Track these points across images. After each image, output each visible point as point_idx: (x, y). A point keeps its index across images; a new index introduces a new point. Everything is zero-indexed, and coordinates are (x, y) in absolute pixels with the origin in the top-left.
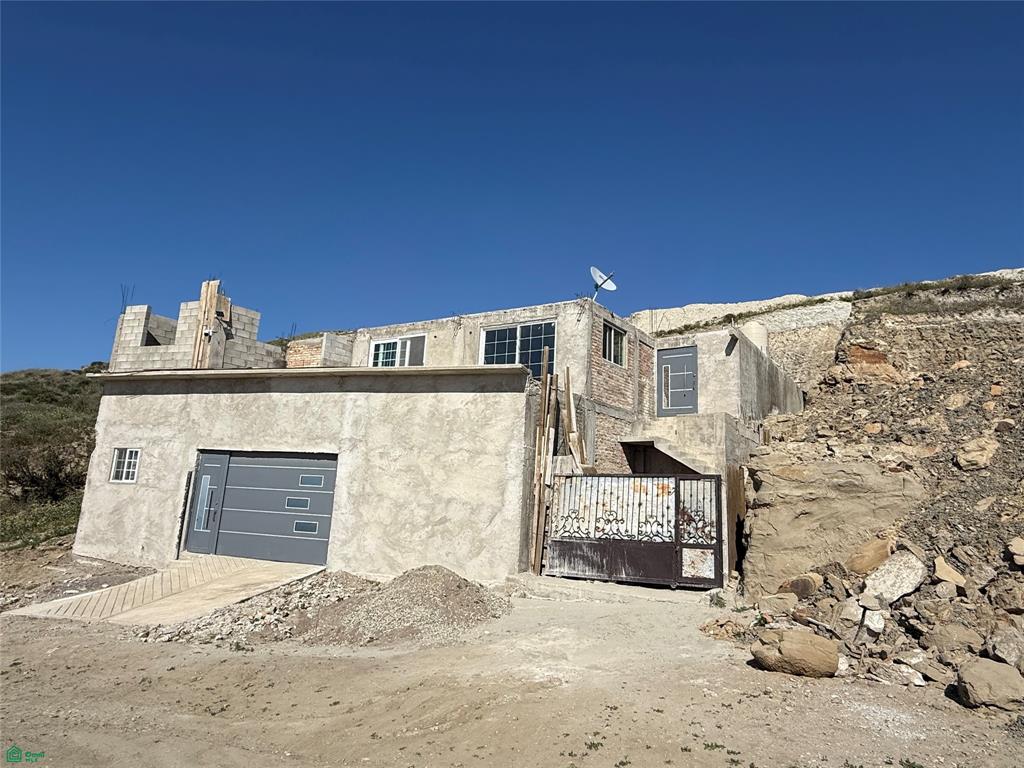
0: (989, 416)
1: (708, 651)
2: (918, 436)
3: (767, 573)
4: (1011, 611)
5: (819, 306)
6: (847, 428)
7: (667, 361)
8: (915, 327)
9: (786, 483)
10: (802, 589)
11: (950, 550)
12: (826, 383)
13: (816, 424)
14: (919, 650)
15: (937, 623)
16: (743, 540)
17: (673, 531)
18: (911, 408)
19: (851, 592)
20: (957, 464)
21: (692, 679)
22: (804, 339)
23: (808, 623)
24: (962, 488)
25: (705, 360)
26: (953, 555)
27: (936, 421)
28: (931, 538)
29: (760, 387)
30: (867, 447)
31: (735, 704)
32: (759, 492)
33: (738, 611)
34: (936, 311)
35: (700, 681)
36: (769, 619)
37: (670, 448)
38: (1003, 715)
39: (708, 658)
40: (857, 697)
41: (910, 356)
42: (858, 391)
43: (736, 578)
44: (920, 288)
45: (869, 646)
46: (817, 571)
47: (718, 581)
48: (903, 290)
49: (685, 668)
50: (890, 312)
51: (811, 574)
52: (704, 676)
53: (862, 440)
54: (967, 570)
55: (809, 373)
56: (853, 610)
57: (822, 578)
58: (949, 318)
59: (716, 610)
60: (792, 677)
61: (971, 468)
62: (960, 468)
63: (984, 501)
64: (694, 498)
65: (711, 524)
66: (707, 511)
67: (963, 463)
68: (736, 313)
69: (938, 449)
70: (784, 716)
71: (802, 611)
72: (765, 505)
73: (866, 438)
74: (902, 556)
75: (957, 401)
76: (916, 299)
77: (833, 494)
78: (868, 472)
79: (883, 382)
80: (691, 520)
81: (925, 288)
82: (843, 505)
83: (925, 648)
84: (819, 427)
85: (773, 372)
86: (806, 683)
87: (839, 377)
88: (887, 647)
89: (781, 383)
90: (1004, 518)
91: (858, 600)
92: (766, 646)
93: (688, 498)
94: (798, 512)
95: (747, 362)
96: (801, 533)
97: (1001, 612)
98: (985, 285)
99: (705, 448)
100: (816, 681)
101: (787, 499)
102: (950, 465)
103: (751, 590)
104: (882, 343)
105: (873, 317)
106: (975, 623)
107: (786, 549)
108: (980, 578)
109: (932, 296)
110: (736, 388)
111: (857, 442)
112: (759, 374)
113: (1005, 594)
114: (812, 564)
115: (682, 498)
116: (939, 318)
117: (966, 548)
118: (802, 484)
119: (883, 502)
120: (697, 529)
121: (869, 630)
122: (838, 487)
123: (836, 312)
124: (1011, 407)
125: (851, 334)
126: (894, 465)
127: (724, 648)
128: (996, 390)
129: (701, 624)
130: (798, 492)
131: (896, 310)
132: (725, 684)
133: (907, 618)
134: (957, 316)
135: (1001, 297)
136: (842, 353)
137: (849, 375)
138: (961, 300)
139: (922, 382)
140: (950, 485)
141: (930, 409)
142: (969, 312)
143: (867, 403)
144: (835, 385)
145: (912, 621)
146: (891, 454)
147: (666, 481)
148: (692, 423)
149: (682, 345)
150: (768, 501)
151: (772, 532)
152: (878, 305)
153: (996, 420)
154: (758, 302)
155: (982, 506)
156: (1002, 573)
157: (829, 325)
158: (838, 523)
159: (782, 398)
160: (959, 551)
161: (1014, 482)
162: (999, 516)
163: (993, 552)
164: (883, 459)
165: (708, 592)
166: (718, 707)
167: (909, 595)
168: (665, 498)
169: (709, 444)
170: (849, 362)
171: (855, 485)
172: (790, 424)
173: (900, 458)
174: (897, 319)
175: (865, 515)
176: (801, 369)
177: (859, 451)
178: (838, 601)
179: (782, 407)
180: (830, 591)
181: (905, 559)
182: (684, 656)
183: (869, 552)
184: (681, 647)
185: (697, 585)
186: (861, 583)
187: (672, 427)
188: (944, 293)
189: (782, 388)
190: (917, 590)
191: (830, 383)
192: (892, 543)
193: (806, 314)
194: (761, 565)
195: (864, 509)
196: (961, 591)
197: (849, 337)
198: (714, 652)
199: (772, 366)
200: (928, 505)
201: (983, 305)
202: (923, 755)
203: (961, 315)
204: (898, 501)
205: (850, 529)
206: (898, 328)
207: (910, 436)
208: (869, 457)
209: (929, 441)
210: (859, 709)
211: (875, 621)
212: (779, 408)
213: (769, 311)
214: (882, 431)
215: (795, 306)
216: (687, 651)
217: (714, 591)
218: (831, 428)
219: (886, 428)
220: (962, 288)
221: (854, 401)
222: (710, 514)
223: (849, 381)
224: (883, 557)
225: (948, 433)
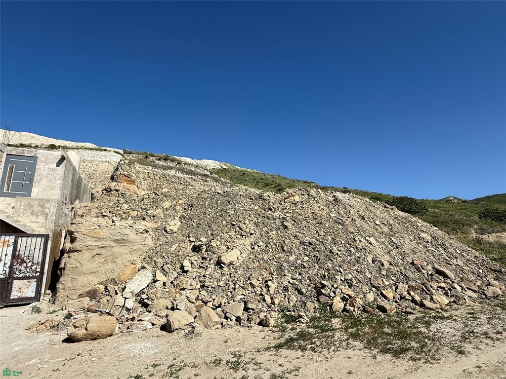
0: (177, 212)
1: (34, 342)
2: (152, 218)
3: (72, 288)
4: (181, 290)
5: (104, 152)
6: (120, 213)
7: (13, 162)
8: (147, 171)
9: (90, 238)
10: (92, 294)
11: (162, 267)
12: (106, 190)
13: (102, 209)
14: (147, 313)
15: (155, 299)
16: (59, 272)
17: (8, 270)
18: (149, 206)
19: (118, 292)
20: (166, 231)
21: (26, 361)
22: (95, 167)
23: (96, 311)
24: (167, 241)
25: (42, 167)
26: (163, 269)
27: (159, 212)
28: (155, 262)
29: (72, 187)
30: (130, 222)
31: (61, 367)
32: (74, 244)
33: (51, 313)
34: (156, 166)
35: (33, 361)
36: (73, 314)
37: (8, 217)
38: (183, 332)
39: (35, 346)
40: (125, 342)
41: (143, 184)
42: (120, 196)
43: (49, 294)
44: (151, 155)
45: (126, 316)
46: (101, 283)
47: (37, 298)
48: (144, 154)
49: (20, 356)
50: (138, 162)
51: (98, 285)
52: (35, 357)
53: (128, 219)
54: (167, 275)
55: (96, 184)
56: (119, 300)
57: (104, 287)
58: (159, 170)
59: (35, 315)
60: (91, 342)
61: (170, 232)
62: (167, 232)
63: (174, 246)
64: (28, 248)
65: (38, 264)
66: (36, 256)
67: (168, 230)
68: (57, 145)
69: (159, 224)
70: (92, 364)
71: (92, 306)
72: (77, 251)
73: (130, 218)
74: (144, 271)
75: (167, 204)
76: (148, 159)
77: (113, 244)
78: (130, 233)
79: (132, 193)
80: (23, 261)
81: (153, 156)
82: (118, 249)
83: (150, 312)
84: (103, 211)
85: (80, 180)
86: (99, 342)
87: (113, 188)
88: (135, 315)
89: (83, 187)
90: (181, 252)
91: (122, 295)
92: (78, 328)
93: (23, 248)
94: (95, 253)
95: (68, 173)
96: (94, 266)
97: (178, 290)
98: (173, 160)
99: (34, 218)
100: (104, 340)
101: (90, 247)
102: (163, 231)
103: (60, 299)
104: (134, 175)
105: (131, 163)
106: (168, 296)
107: (85, 274)
108: (171, 278)
109: (154, 160)
110: (59, 186)
111: (126, 219)
112: (73, 180)
113: (180, 283)
114: (98, 280)
115: (18, 249)
116: (156, 170)
117: (168, 265)
118: (98, 239)
119: (135, 248)
120: (26, 267)
121: (127, 308)
122: (116, 241)
123: (111, 157)
124: (185, 209)
125: (122, 169)
126: (142, 231)
127: (45, 337)
128: (180, 202)
129: (26, 326)
130: (96, 244)
131: (141, 162)
132: (51, 358)
133: (143, 299)
134: (162, 170)
135: (177, 166)
136: (116, 177)
137: (117, 188)
138: (164, 164)
139: (154, 195)
140: (162, 239)
141: (157, 207)
142: (167, 170)
143: (127, 202)
144: (110, 192)
145: (145, 301)
146: (141, 225)
147: (7, 238)
148: (27, 203)
149: (26, 155)
150: (78, 248)
151: (79, 265)
152: (133, 158)
153: (180, 213)
154: (70, 142)
155: (174, 248)
156: (179, 274)
157: (109, 162)
158: (114, 258)
159: (82, 195)
160: (165, 267)
161: (184, 238)
162: (179, 251)
163: (177, 266)
164: (137, 228)
165: (31, 305)
166: (50, 373)
167: (144, 289)
168: (5, 248)
169: (37, 216)
170: (119, 182)
171: (124, 240)
172: (87, 208)
173: (143, 228)
174: (140, 166)
175: (127, 254)
176: (92, 181)
177: (127, 224)
178: (111, 297)
179: (81, 199)
180: (107, 293)
181: (145, 272)
182: (17, 349)
183: (128, 271)
184: (13, 344)
185: (22, 302)
186: (123, 287)
187: (10, 204)
188: (159, 160)
189: (82, 189)
190: (148, 286)
191: (108, 191)
192: (139, 266)
193: (97, 155)
194: (69, 284)
195: (127, 251)
196: (164, 284)
197: (121, 170)
198: (39, 341)
199: (80, 177)
200: (153, 248)
201: (171, 168)
202: (159, 359)
203: (164, 170)
204: (141, 247)
205: (119, 261)
206: (140, 170)
207: (149, 218)
208: (132, 226)
209: (156, 221)
210: (128, 347)
211: (130, 304)
212: (80, 199)
213: (77, 148)
214: (137, 215)
215: (91, 149)
216: (19, 345)
217: (34, 304)
218: (110, 212)
219: (139, 214)
220: (166, 159)
221: (118, 200)
222: (38, 257)
223: (117, 191)
224: (134, 273)
225: (163, 217)
